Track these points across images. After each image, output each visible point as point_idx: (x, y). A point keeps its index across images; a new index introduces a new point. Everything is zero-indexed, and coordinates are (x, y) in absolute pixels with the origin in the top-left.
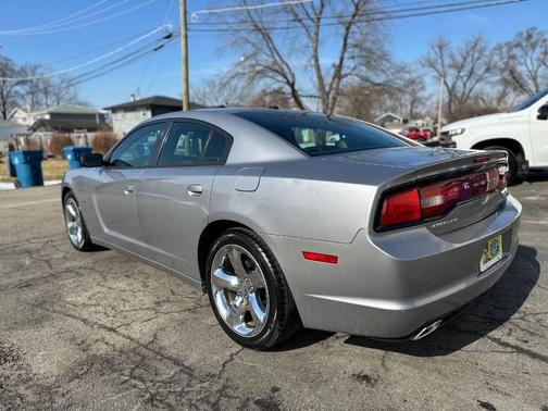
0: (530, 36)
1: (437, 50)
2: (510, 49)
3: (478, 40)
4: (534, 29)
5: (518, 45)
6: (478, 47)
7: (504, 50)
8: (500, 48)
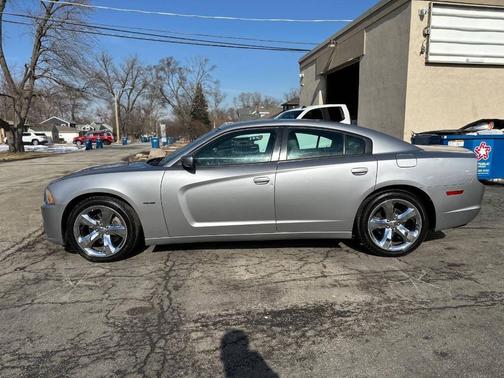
0: (169, 64)
1: (101, 62)
2: (157, 71)
3: (135, 60)
4: (171, 58)
5: (162, 69)
6: (136, 66)
7: (154, 71)
8: (150, 70)
